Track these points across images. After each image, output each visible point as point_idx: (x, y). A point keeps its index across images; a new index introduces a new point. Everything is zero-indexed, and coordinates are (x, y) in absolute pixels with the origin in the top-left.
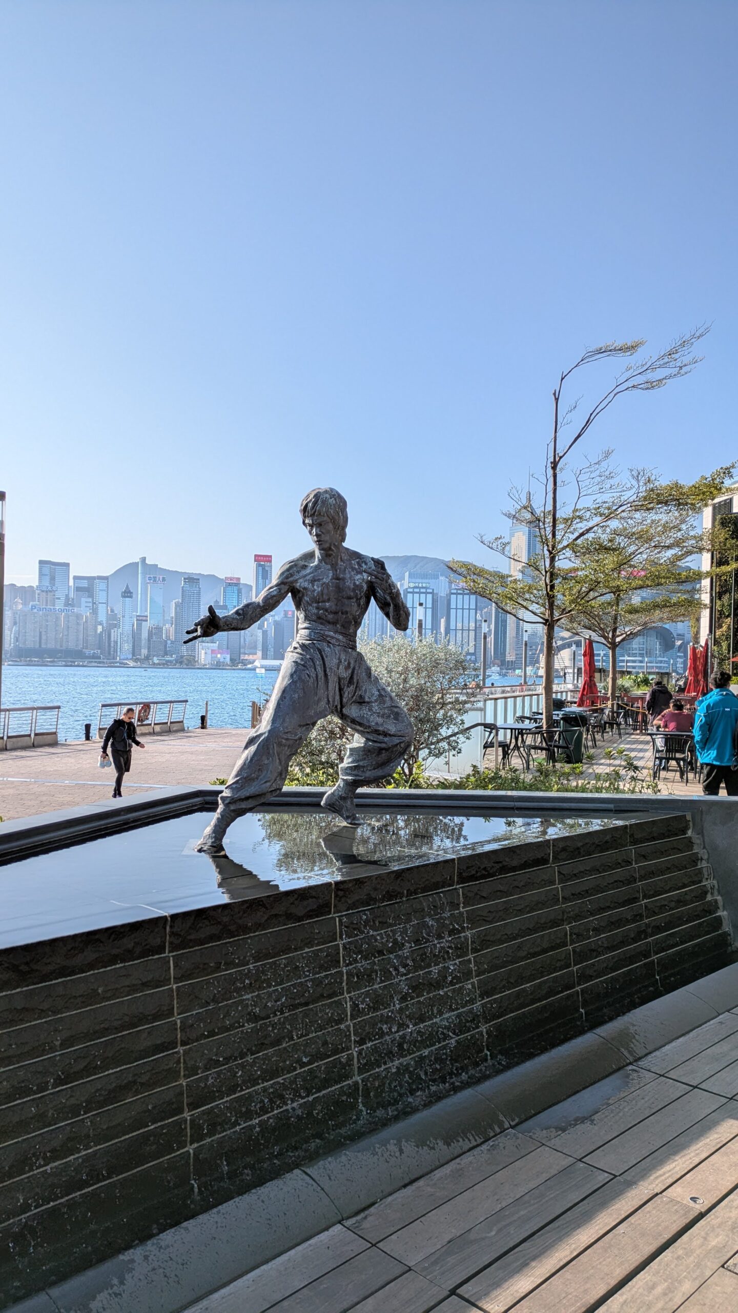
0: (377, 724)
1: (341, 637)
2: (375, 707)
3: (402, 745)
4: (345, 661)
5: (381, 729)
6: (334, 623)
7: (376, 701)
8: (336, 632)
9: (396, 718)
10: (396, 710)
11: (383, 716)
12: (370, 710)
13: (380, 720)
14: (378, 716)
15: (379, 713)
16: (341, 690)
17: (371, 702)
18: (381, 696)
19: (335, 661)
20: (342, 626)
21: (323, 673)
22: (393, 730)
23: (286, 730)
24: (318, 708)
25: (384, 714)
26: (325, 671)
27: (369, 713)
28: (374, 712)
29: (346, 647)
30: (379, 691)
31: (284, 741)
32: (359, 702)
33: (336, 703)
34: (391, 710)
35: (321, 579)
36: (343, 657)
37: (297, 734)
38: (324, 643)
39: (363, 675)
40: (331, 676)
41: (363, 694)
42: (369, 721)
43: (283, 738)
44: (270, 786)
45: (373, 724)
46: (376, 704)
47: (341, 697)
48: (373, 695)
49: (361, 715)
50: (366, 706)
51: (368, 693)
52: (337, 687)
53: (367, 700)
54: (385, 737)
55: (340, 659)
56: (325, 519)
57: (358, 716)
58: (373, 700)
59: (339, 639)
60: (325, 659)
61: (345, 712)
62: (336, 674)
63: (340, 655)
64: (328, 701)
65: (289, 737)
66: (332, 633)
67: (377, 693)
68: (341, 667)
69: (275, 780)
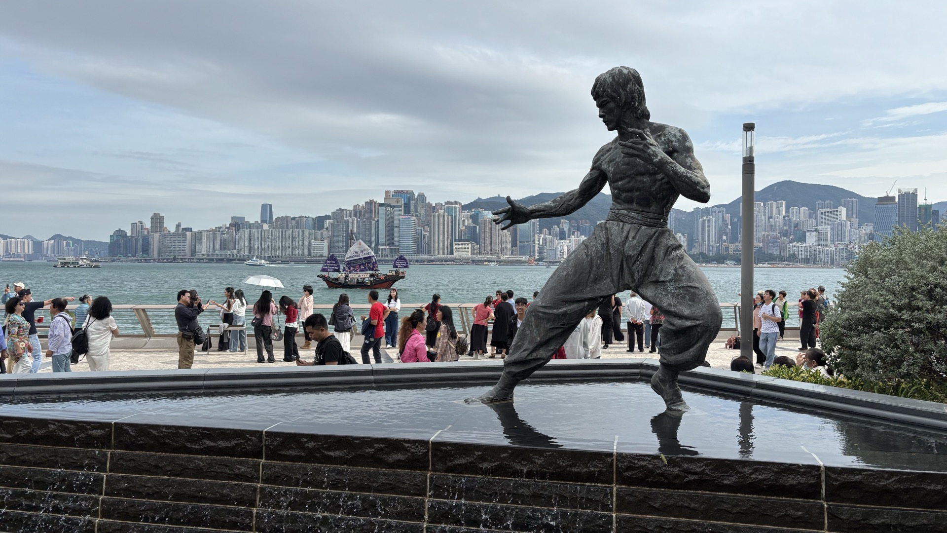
0: (670, 305)
1: (635, 215)
2: (671, 287)
3: (699, 329)
4: (634, 238)
5: (673, 309)
6: (629, 201)
7: (671, 281)
8: (629, 210)
9: (692, 300)
10: (693, 290)
11: (677, 297)
12: (665, 289)
13: (673, 301)
14: (673, 296)
16: (630, 269)
17: (667, 281)
18: (676, 274)
19: (619, 240)
20: (637, 203)
21: (605, 252)
22: (686, 312)
23: (544, 305)
24: (598, 286)
25: (678, 294)
26: (608, 250)
27: (664, 293)
28: (669, 293)
29: (641, 224)
30: (676, 270)
31: (541, 314)
32: (654, 282)
33: (627, 282)
34: (687, 291)
35: (616, 158)
36: (631, 235)
37: (560, 308)
38: (615, 223)
39: (660, 253)
40: (613, 254)
41: (658, 273)
42: (662, 301)
43: (540, 312)
44: (528, 355)
45: (665, 304)
46: (672, 283)
47: (632, 276)
48: (668, 274)
49: (655, 295)
50: (662, 285)
51: (664, 272)
52: (625, 266)
53: (662, 279)
54: (679, 320)
55: (627, 237)
56: (605, 99)
57: (652, 296)
58: (668, 279)
59: (633, 218)
60: (610, 237)
61: (641, 291)
62: (622, 253)
63: (628, 233)
64: (613, 279)
65: (547, 311)
66: (625, 211)
67: (673, 272)
68: (627, 245)
69: (535, 350)
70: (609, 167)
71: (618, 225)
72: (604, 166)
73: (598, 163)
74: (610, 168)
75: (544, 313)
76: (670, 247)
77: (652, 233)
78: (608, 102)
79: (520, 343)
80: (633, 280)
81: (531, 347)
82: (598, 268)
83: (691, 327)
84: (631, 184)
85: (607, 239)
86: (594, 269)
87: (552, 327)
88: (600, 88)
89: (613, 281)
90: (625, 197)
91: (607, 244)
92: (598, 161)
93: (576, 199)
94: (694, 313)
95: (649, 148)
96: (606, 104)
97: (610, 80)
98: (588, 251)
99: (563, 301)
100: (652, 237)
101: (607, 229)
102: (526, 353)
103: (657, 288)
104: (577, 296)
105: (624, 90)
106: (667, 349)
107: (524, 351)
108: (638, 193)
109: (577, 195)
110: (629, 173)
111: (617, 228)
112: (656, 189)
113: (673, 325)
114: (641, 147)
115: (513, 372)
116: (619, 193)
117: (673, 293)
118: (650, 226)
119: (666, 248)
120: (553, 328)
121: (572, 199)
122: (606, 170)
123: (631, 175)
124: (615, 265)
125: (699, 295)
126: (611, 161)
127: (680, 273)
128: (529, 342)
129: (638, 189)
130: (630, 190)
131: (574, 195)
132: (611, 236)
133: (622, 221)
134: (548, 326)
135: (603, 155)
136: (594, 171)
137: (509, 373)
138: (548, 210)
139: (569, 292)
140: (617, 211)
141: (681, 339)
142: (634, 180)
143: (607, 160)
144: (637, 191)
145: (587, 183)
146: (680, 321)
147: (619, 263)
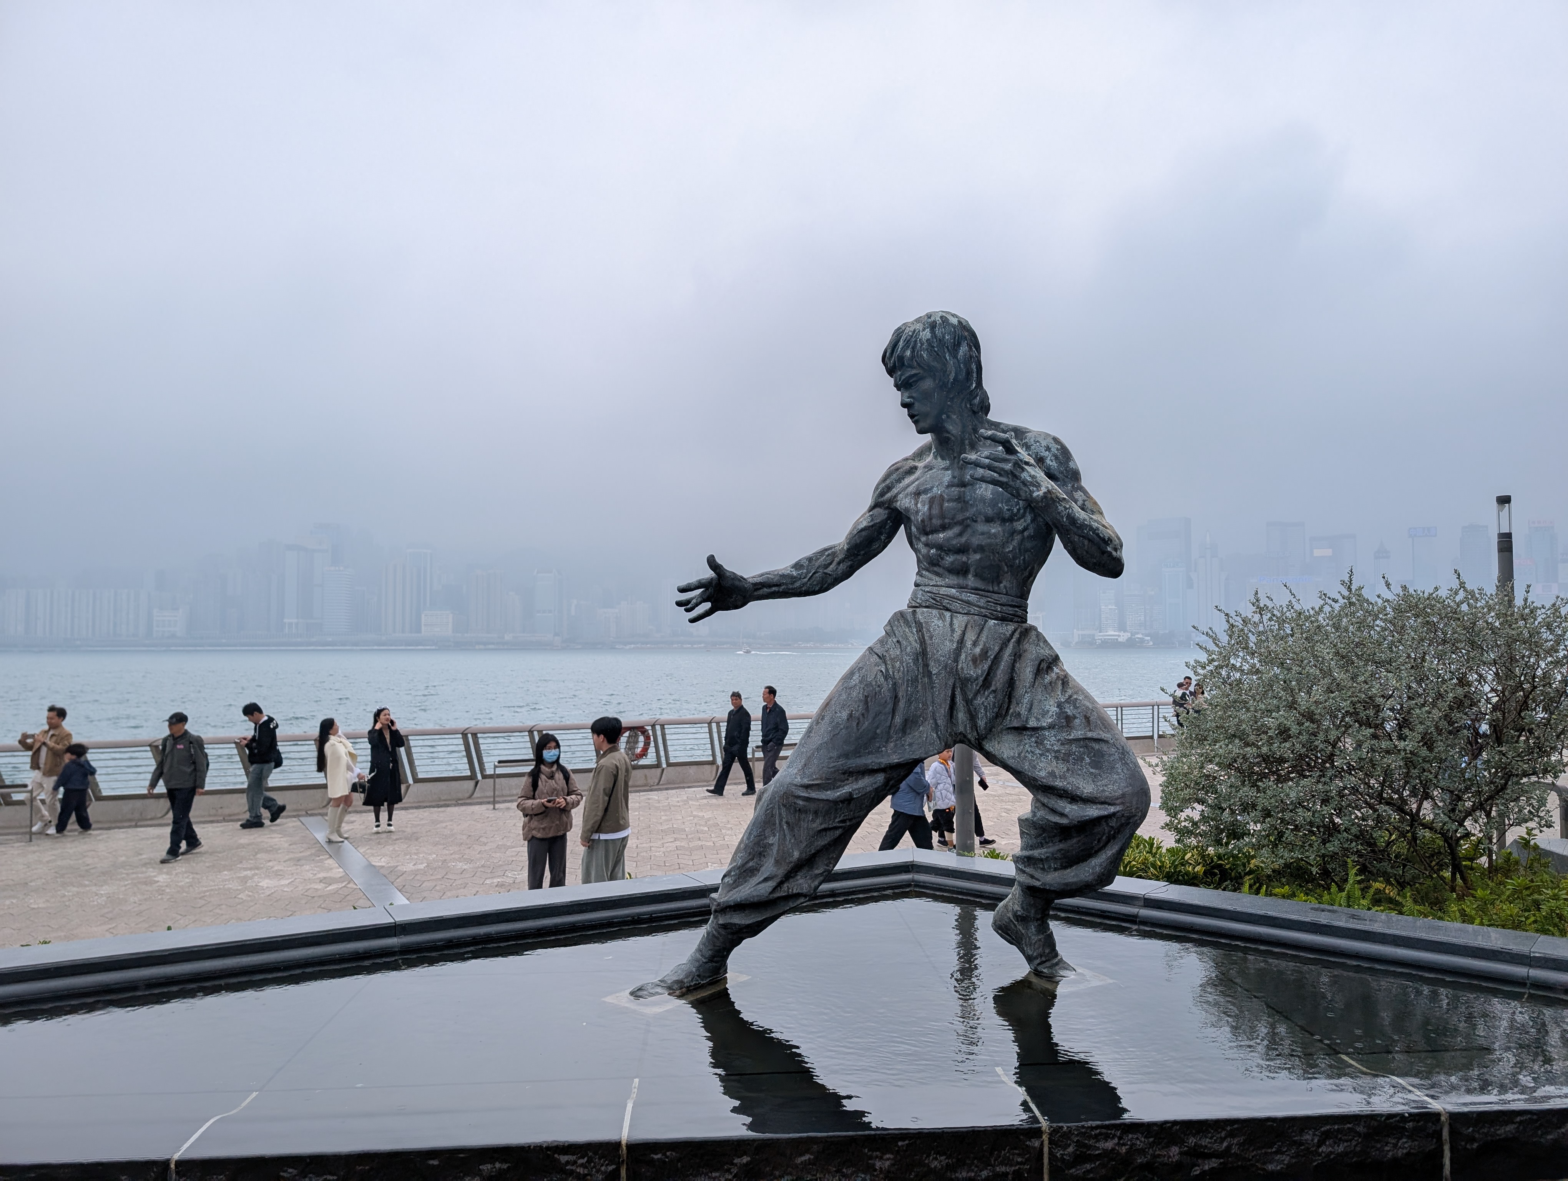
0: (1052, 774)
1: (973, 598)
2: (1051, 740)
3: (1113, 823)
4: (975, 644)
5: (1059, 783)
6: (961, 571)
7: (1051, 727)
8: (960, 587)
9: (1096, 764)
10: (1096, 746)
11: (1065, 760)
12: (1039, 743)
13: (1060, 768)
14: (1056, 758)
15: (1058, 751)
16: (968, 702)
17: (1042, 728)
18: (1062, 714)
19: (950, 646)
20: (976, 575)
21: (921, 670)
22: (1087, 788)
23: (806, 781)
24: (909, 739)
25: (1069, 754)
26: (926, 665)
27: (1038, 751)
28: (1048, 750)
29: (985, 616)
30: (1060, 705)
31: (801, 803)
32: (1016, 729)
33: (961, 729)
34: (1086, 747)
35: (932, 488)
36: (970, 637)
37: (838, 788)
38: (935, 612)
39: (1026, 672)
40: (938, 674)
41: (1024, 712)
42: (1035, 767)
43: (799, 797)
44: (774, 890)
45: (1043, 774)
46: (1053, 732)
47: (972, 717)
48: (1045, 713)
49: (1019, 754)
50: (1032, 736)
51: (1035, 710)
52: (959, 698)
53: (1032, 723)
54: (1070, 803)
55: (961, 642)
56: (914, 372)
57: (1013, 758)
58: (1045, 724)
59: (968, 603)
60: (928, 642)
61: (989, 746)
62: (953, 672)
63: (964, 633)
64: (936, 724)
65: (814, 795)
66: (954, 591)
67: (1054, 709)
68: (963, 656)
69: (789, 876)
70: (916, 504)
71: (942, 617)
72: (904, 502)
73: (888, 495)
74: (919, 505)
75: (807, 799)
76: (1043, 660)
77: (1008, 634)
78: (922, 378)
79: (751, 864)
80: (974, 726)
81: (781, 872)
82: (909, 702)
83: (1099, 820)
84: (963, 540)
85: (923, 642)
86: (902, 704)
87: (823, 826)
88: (904, 349)
89: (936, 727)
90: (952, 563)
91: (922, 655)
92: (887, 492)
93: (839, 563)
94: (1104, 791)
95: (1023, 470)
96: (916, 382)
97: (926, 334)
98: (887, 670)
99: (844, 773)
100: (1009, 640)
101: (921, 624)
102: (771, 884)
103: (1021, 741)
104: (870, 761)
105: (955, 356)
106: (1041, 860)
107: (766, 880)
108: (978, 556)
109: (841, 556)
110: (960, 517)
111: (940, 623)
112: (1014, 548)
113: (1062, 815)
114: (1008, 466)
115: (735, 924)
116: (940, 555)
117: (1057, 751)
118: (1003, 619)
119: (1037, 663)
120: (825, 830)
121: (831, 564)
122: (907, 510)
123: (963, 520)
124: (942, 696)
125: (1110, 755)
126: (918, 494)
127: (1069, 713)
128: (777, 862)
129: (980, 549)
130: (962, 550)
131: (834, 554)
132: (931, 638)
133: (947, 610)
134: (817, 825)
135: (899, 481)
136: (877, 510)
137: (724, 926)
138: (786, 584)
139: (857, 753)
140: (935, 590)
141: (1075, 840)
142: (969, 531)
143: (911, 489)
144: (975, 552)
145: (864, 533)
146: (1075, 807)
147: (949, 693)
